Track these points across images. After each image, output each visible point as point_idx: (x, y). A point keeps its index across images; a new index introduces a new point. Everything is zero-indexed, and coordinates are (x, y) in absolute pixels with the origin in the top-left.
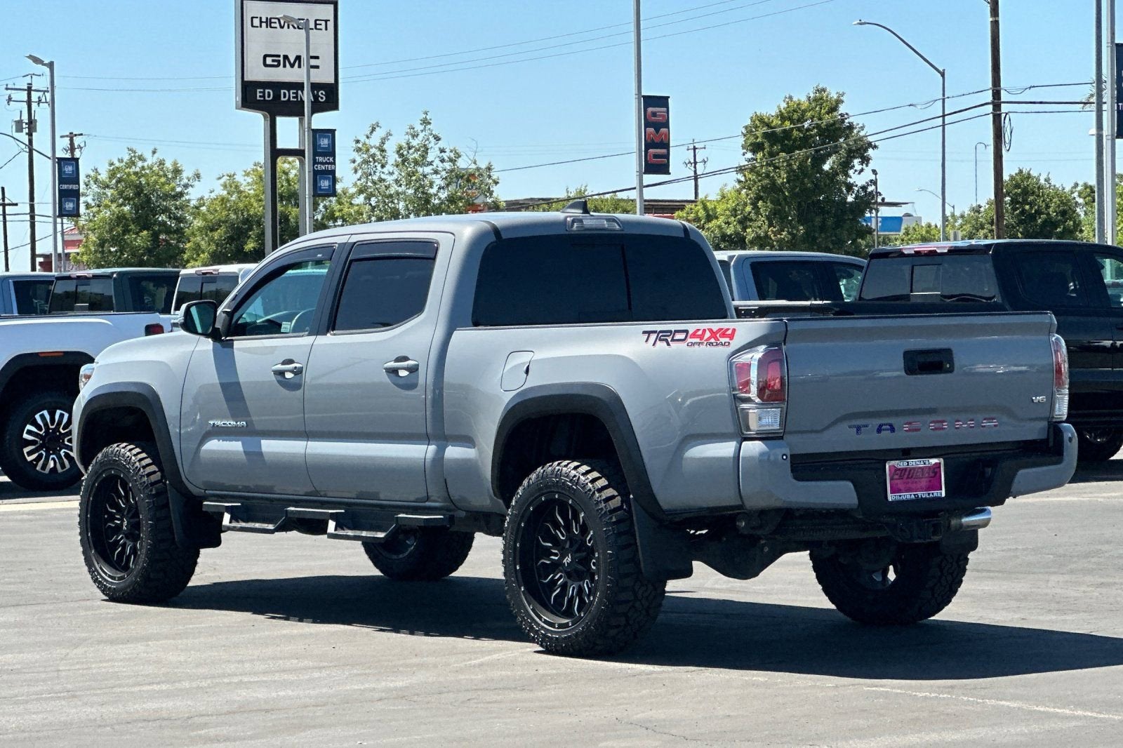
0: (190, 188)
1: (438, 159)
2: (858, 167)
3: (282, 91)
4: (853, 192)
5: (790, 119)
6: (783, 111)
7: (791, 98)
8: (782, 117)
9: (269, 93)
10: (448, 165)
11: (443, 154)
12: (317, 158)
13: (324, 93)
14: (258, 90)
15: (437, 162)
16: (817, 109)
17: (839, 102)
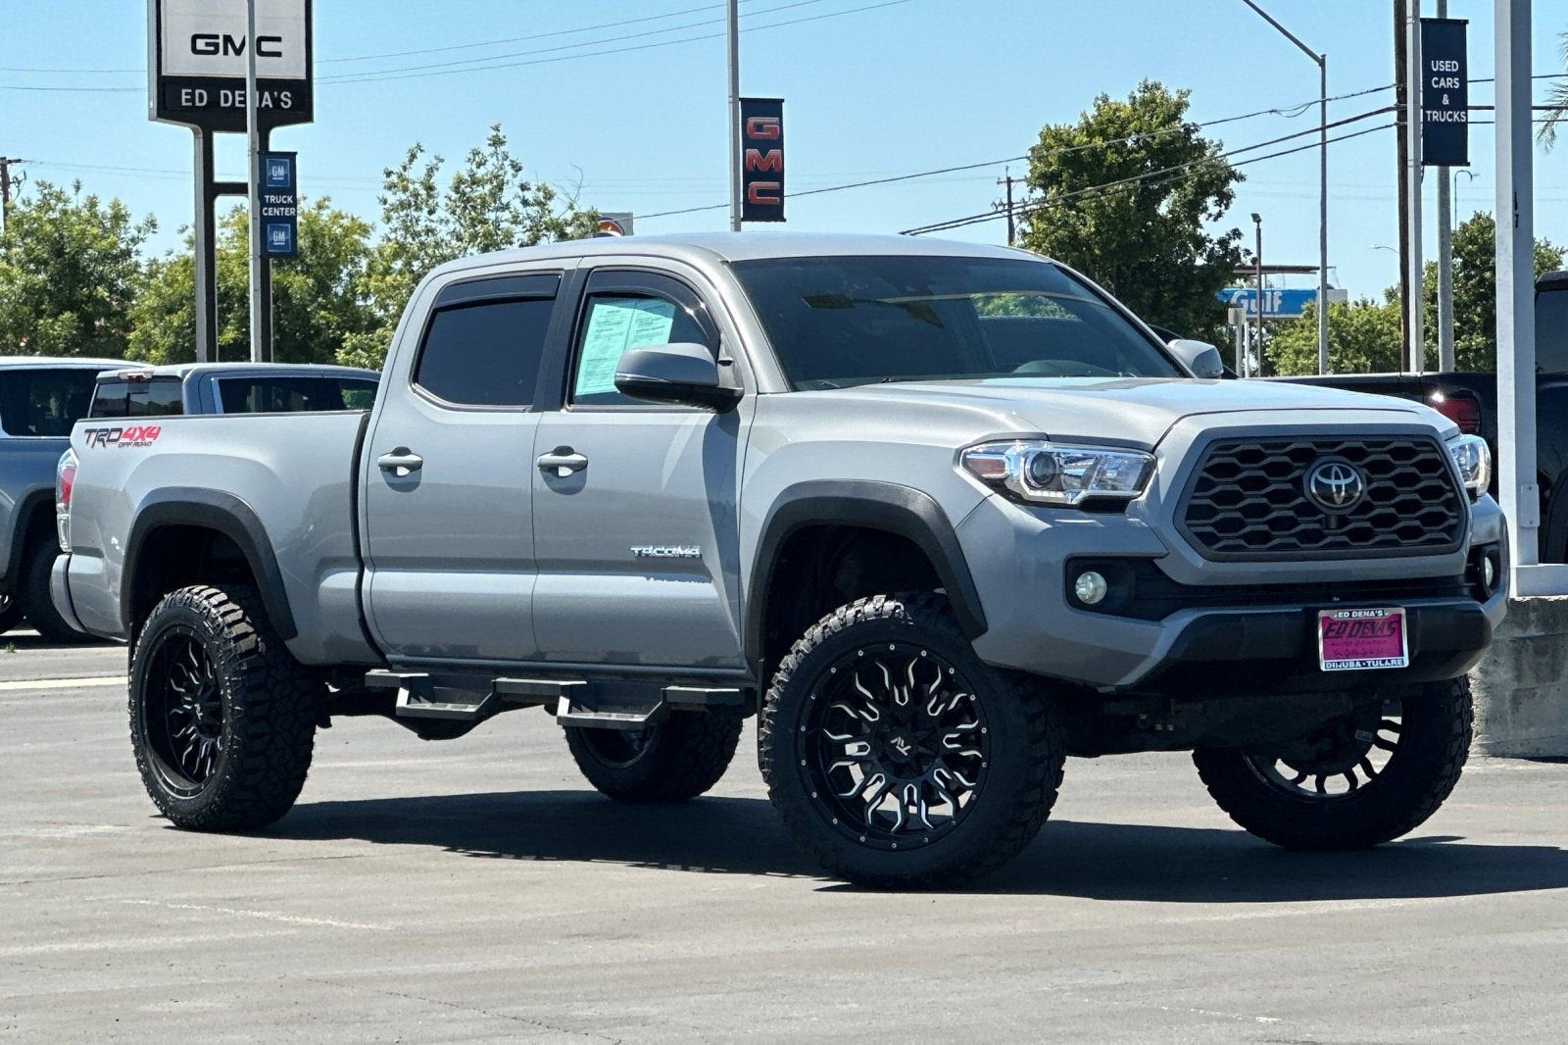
0: (141, 243)
1: (518, 201)
2: (1214, 210)
3: (222, 92)
4: (1205, 250)
5: (1103, 134)
6: (1091, 121)
7: (1105, 100)
8: (1089, 130)
9: (201, 95)
10: (533, 211)
11: (526, 193)
12: (267, 197)
13: (289, 95)
14: (184, 91)
15: (516, 204)
16: (1146, 118)
17: (1180, 106)
